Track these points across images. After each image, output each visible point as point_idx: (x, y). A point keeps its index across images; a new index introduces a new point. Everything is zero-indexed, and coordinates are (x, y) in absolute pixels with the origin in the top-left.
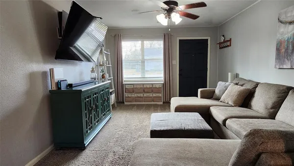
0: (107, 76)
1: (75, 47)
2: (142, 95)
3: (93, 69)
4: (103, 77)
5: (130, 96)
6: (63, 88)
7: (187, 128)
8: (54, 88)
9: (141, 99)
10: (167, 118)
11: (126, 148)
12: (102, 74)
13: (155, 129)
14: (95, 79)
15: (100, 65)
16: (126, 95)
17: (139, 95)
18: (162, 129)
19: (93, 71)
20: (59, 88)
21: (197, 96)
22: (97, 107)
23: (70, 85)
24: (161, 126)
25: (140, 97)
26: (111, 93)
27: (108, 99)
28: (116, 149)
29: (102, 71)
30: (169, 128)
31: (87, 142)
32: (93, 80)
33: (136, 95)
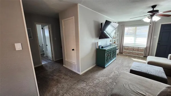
0: (116, 42)
1: (106, 31)
2: (132, 51)
3: (111, 40)
4: (115, 43)
5: (126, 51)
6: (100, 48)
7: (150, 73)
8: (98, 48)
9: (131, 53)
10: (141, 66)
11: (120, 72)
12: (114, 41)
13: (133, 69)
14: (111, 44)
15: (114, 38)
16: (124, 50)
17: (130, 51)
18: (136, 70)
19: (111, 41)
20: (99, 48)
21: (167, 58)
22: (111, 55)
23: (102, 47)
24: (136, 69)
25: (131, 52)
26: (117, 49)
27: (115, 52)
28: (115, 72)
29: (115, 40)
30: (140, 71)
31: (106, 66)
32: (111, 45)
33: (129, 51)
